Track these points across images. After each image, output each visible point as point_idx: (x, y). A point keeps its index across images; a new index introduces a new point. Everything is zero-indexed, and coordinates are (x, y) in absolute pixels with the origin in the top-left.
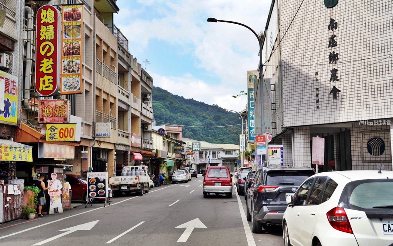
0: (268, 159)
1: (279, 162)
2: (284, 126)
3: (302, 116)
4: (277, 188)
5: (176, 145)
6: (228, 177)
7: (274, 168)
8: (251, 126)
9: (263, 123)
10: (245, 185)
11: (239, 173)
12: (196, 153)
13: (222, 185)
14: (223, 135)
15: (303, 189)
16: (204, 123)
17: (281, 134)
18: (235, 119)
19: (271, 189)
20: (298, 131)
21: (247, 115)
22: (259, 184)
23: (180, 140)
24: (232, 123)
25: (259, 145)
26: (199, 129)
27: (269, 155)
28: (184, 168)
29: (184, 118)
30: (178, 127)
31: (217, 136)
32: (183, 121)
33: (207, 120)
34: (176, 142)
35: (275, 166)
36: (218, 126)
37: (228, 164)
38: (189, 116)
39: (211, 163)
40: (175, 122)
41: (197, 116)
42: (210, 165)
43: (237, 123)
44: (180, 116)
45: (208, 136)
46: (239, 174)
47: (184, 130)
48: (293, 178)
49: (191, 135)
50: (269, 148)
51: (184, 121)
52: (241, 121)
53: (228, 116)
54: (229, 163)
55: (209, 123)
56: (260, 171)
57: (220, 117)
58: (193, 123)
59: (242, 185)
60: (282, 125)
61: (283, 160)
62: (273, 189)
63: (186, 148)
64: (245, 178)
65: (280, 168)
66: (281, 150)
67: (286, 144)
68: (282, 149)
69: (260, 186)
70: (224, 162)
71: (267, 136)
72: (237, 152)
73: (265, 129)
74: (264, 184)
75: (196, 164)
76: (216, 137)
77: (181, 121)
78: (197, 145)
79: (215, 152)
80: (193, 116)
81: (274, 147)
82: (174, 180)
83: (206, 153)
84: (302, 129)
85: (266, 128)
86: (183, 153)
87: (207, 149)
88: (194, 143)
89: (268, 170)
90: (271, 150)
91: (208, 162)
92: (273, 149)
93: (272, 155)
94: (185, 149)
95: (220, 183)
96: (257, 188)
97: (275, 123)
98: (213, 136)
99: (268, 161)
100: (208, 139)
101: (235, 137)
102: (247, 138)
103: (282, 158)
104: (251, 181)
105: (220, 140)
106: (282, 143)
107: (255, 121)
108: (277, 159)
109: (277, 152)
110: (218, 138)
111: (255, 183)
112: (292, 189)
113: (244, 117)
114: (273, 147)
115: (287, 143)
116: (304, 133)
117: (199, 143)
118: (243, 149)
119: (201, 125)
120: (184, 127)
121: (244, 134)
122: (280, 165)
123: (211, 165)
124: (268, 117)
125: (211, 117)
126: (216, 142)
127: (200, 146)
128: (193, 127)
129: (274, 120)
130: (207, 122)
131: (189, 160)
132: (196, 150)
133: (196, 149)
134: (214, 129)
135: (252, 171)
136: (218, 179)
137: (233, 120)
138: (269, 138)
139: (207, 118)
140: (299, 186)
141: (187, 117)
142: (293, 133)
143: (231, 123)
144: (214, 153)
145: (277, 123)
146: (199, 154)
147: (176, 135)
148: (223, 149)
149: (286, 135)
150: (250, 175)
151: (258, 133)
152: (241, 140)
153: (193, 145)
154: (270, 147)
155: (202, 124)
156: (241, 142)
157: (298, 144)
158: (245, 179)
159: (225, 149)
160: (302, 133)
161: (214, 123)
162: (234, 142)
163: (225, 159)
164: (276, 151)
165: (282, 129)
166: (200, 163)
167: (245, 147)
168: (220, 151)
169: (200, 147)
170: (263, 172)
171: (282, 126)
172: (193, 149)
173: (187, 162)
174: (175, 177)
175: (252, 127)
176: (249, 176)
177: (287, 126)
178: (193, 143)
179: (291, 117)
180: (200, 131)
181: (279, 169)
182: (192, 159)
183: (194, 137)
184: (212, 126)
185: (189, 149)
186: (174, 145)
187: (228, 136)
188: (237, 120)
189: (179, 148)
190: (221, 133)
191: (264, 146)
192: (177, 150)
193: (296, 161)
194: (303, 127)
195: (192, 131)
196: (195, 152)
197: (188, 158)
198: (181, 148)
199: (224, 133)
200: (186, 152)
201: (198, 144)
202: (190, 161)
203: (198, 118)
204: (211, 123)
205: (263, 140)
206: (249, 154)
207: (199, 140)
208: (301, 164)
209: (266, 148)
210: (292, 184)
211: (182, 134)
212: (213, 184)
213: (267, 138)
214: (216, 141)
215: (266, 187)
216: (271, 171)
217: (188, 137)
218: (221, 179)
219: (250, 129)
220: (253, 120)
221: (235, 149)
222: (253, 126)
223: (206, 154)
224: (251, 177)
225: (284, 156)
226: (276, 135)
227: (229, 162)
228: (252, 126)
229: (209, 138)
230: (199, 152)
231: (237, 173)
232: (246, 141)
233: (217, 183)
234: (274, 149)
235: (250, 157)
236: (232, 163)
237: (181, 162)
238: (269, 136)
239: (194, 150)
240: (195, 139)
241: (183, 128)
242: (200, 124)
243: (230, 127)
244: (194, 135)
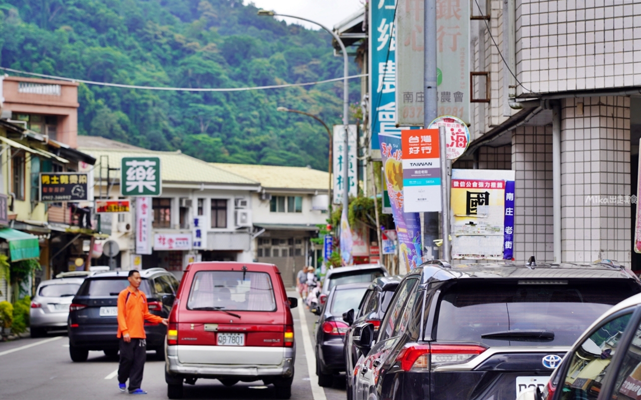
0: (449, 233)
1: (496, 245)
2: (524, 89)
3: (600, 47)
4: (481, 352)
5: (49, 165)
6: (275, 310)
7: (474, 271)
8: (384, 87)
9: (430, 75)
10: (350, 344)
11: (325, 292)
12: (140, 202)
13: (247, 344)
14: (263, 129)
15: (591, 357)
16: (178, 71)
17: (511, 123)
18: (317, 56)
19: (455, 357)
20: (579, 113)
21: (367, 39)
22: (407, 339)
23: (67, 146)
24: (303, 76)
25: (412, 171)
26: (156, 97)
27: (452, 215)
28: (85, 269)
29: (88, 50)
30: (62, 85)
31: (233, 131)
32: (83, 62)
33: (193, 57)
34: (49, 154)
35: (479, 261)
36: (240, 86)
37: (280, 254)
38: (112, 41)
39: (204, 247)
40: (48, 63)
41: (148, 39)
42: (199, 257)
43: (326, 74)
44: (71, 41)
45: (198, 132)
46: (327, 297)
47: (87, 104)
48: (549, 312)
49: (118, 127)
50: (456, 184)
51: (88, 64)
52: (340, 68)
53: (284, 41)
54: (284, 251)
55: (198, 75)
56: (413, 279)
57: (248, 46)
58: (130, 71)
59: (337, 343)
60: (516, 87)
61: (512, 236)
62: (465, 356)
63: (96, 180)
64: (352, 311)
65: (499, 269)
66: (506, 192)
67: (529, 166)
68: (509, 187)
69: (408, 345)
70: (264, 246)
71: (448, 129)
72: (323, 201)
73: (443, 101)
74: (428, 338)
75: (139, 252)
76: (229, 136)
77: (76, 62)
78: (146, 169)
79: (225, 201)
80: (130, 40)
81: (477, 181)
82: (38, 323)
83: (184, 205)
84: (600, 104)
85: (446, 96)
86: (82, 204)
87: (186, 190)
88: (131, 159)
89: (444, 275)
90: (464, 193)
91: (195, 244)
92: (471, 190)
93: (468, 213)
94: (91, 184)
95: (243, 335)
96: (394, 352)
97: (484, 77)
98: (219, 131)
99: (450, 242)
100: (196, 142)
101: (316, 136)
102: (367, 139)
103: (509, 229)
104: (372, 326)
105: (248, 148)
106: (513, 165)
107: (399, 65)
108: (486, 233)
109: (487, 204)
110: (241, 141)
111: (389, 332)
112: (545, 358)
113: (353, 49)
114: (472, 181)
115: (534, 162)
116: (603, 120)
117: (151, 159)
118: (348, 190)
119: (167, 79)
120: (90, 86)
121: (350, 123)
122: (501, 258)
123: (207, 255)
124: (454, 49)
125: (211, 45)
126: (231, 158)
127: (157, 174)
128: (128, 91)
129: (482, 61)
130: (193, 69)
131: (109, 232)
132: (141, 190)
133: (141, 185)
134: (223, 100)
135: (380, 283)
136: (232, 319)
137: (308, 60)
138: (457, 142)
139: (190, 52)
140: (571, 345)
141: (103, 45)
142: (561, 120)
143: (298, 76)
144: (219, 206)
145: (494, 77)
146: (154, 207)
147: (53, 122)
148: (259, 189)
149: (529, 131)
150: (370, 300)
151: (411, 120)
152: (340, 148)
153: (125, 168)
154: (459, 181)
155: (170, 76)
156: (340, 158)
157: (579, 157)
158: (348, 317)
159: (267, 189)
160: (596, 122)
161: (224, 71)
162: (311, 158)
163: (267, 230)
164: (484, 199)
165: (514, 104)
166: (159, 247)
167: (355, 180)
168: (247, 199)
169: (157, 179)
170: (424, 285)
171: (512, 91)
172: (125, 187)
173: (97, 242)
174: (46, 310)
175: (384, 91)
176: (366, 304)
177: (536, 90)
178: (125, 160)
179: (553, 51)
180: (160, 106)
181: (495, 271)
182: (124, 229)
183: (132, 134)
184: (212, 87)
185: (108, 187)
186: (41, 170)
187: (282, 132)
188: (324, 60)
189: (64, 180)
190: (255, 117)
191: (435, 174)
192: (57, 190)
193: (568, 242)
194: (603, 98)
195: (126, 107)
196: (134, 201)
197: (102, 227)
198: (74, 179)
199: (268, 119)
200: (96, 198)
201: (147, 163)
202: (114, 237)
203: (150, 50)
204: (208, 74)
205: (429, 149)
206: (371, 211)
207: (153, 148)
208: (588, 254)
209: (442, 184)
210: (546, 338)
211: (79, 121)
212: (210, 340)
213: (449, 142)
214: (232, 152)
215: (436, 351)
216: (455, 279)
217: (107, 133)
218: (245, 318)
219: (379, 99)
220: (390, 62)
221: (314, 190)
222: (392, 86)
223: (183, 211)
224: (376, 311)
225: (518, 220)
226: (488, 129)
227: (285, 247)
228: (387, 90)
229: (199, 137)
230: (154, 199)
231: (318, 295)
232: (359, 153)
233: (227, 336)
234: (478, 187)
235: (378, 224)
236: (298, 251)
237: (74, 241)
238: (456, 130)
239: (129, 189)
240: (135, 143)
241: (85, 92)
242: (159, 79)
243: (295, 92)
244: (131, 127)
